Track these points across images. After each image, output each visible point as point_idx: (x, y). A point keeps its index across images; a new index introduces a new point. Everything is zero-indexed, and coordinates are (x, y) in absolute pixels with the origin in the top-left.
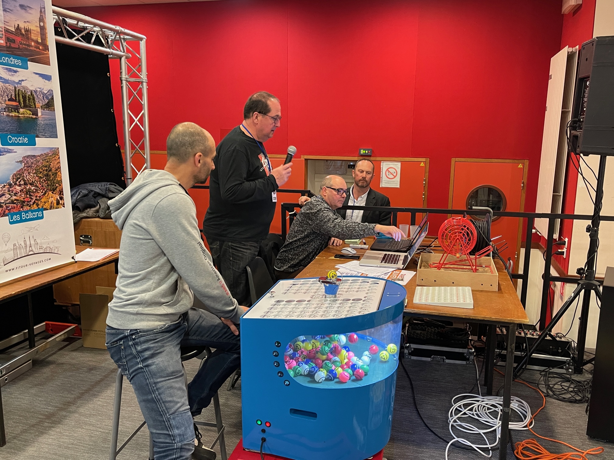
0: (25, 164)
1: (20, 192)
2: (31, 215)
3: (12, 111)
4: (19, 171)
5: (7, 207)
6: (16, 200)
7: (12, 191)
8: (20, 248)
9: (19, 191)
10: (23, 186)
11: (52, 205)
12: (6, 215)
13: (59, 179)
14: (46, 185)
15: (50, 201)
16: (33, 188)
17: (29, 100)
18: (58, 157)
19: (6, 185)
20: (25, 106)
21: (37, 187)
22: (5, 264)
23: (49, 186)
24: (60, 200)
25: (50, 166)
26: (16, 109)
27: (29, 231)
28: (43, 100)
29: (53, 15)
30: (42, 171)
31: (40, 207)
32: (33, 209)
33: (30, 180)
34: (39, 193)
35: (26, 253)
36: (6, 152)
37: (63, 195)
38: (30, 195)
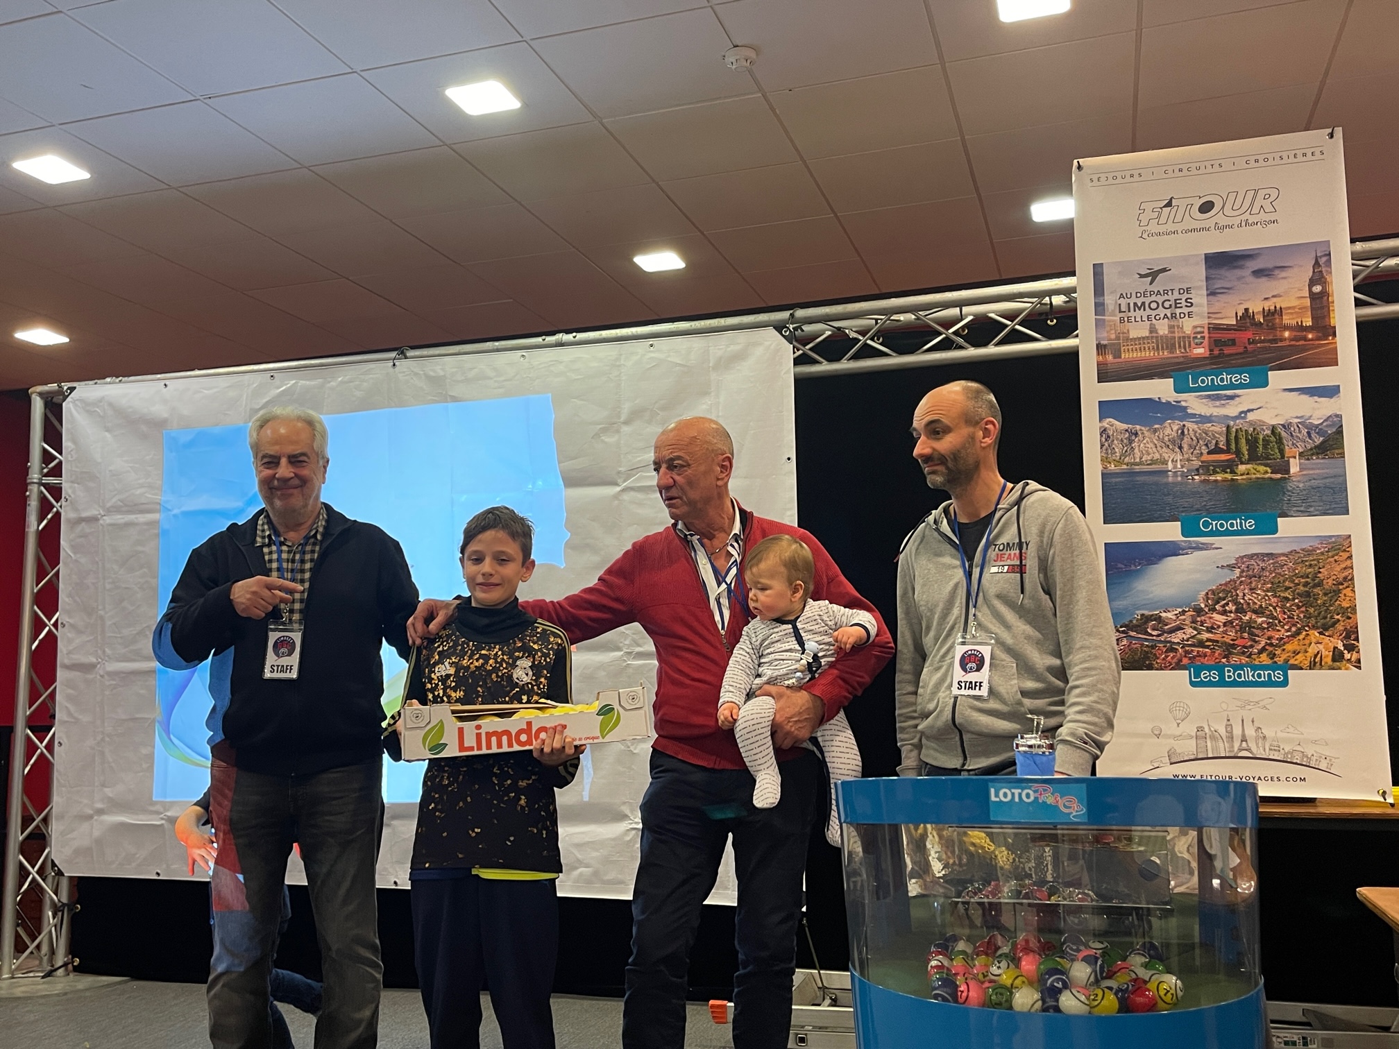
0: (1243, 571)
1: (1225, 626)
2: (1250, 674)
3: (1215, 472)
4: (1226, 584)
5: (1187, 652)
6: (1208, 640)
7: (1202, 624)
8: (1213, 738)
9: (1221, 624)
10: (1232, 615)
11: (1318, 659)
12: (1184, 668)
13: (1345, 604)
14: (1302, 616)
15: (1312, 650)
16: (1259, 620)
17: (1265, 447)
18: (1345, 555)
19: (1187, 610)
20: (1253, 458)
21: (1275, 618)
22: (1173, 761)
23: (1309, 618)
24: (1346, 652)
25: (1319, 575)
26: (1229, 467)
27: (1242, 707)
28: (1308, 439)
30: (1292, 585)
31: (1280, 660)
32: (1257, 663)
33: (1256, 603)
34: (1279, 631)
35: (1230, 751)
36: (1193, 548)
37: (1357, 639)
38: (1251, 634)
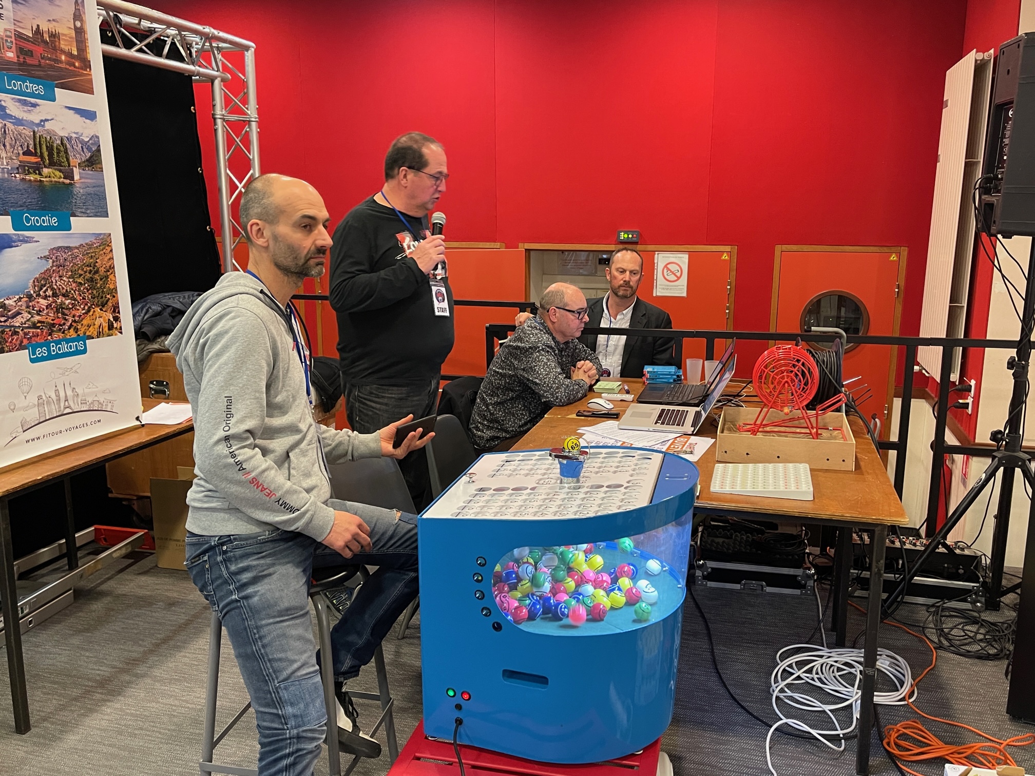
0: (53, 262)
1: (47, 309)
2: (66, 347)
3: (29, 173)
4: (44, 273)
5: (26, 334)
6: (39, 322)
7: (33, 307)
8: (48, 403)
9: (45, 307)
10: (51, 299)
11: (101, 330)
12: (25, 348)
13: (112, 287)
14: (90, 297)
15: (97, 322)
16: (67, 302)
17: (58, 153)
18: (109, 249)
19: (22, 296)
20: (52, 164)
21: (75, 300)
22: (25, 429)
23: (94, 298)
24: (114, 322)
25: (97, 264)
26: (37, 169)
27: (63, 374)
28: (82, 153)
29: (98, 9)
30: (82, 273)
31: (81, 333)
32: (69, 337)
33: (63, 288)
34: (78, 310)
35: (59, 411)
36: (21, 241)
37: (119, 312)
38: (63, 314)
